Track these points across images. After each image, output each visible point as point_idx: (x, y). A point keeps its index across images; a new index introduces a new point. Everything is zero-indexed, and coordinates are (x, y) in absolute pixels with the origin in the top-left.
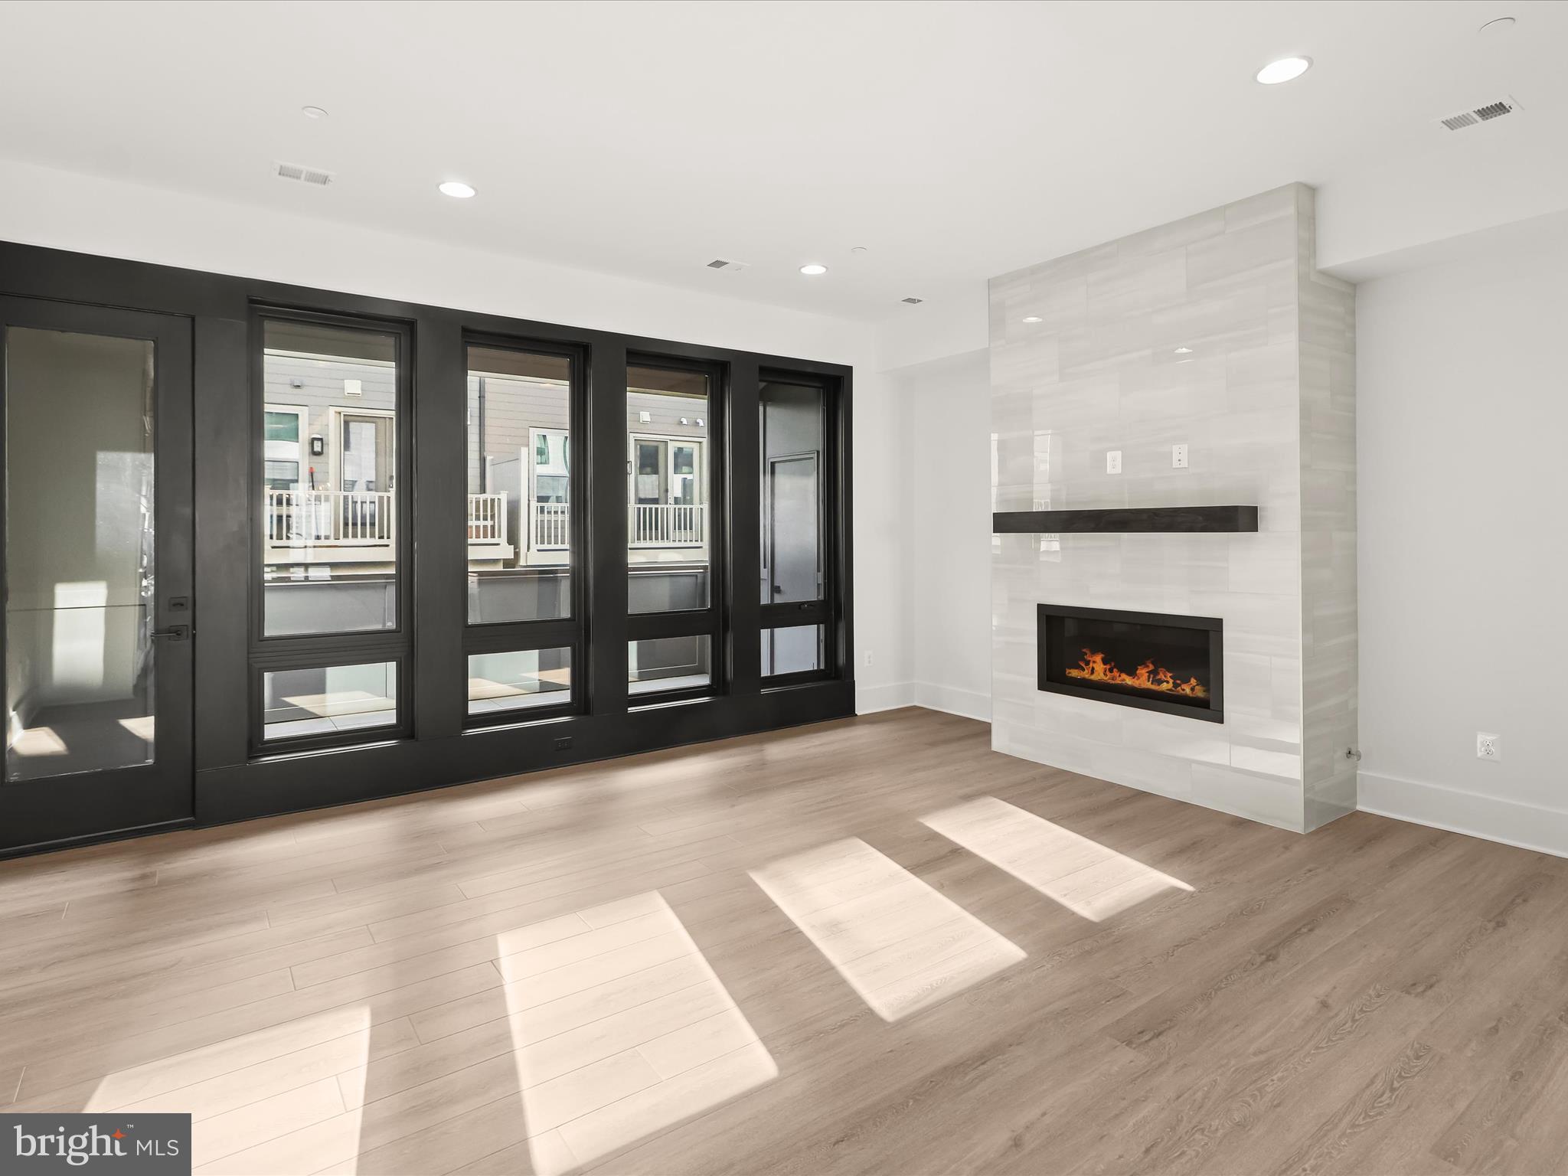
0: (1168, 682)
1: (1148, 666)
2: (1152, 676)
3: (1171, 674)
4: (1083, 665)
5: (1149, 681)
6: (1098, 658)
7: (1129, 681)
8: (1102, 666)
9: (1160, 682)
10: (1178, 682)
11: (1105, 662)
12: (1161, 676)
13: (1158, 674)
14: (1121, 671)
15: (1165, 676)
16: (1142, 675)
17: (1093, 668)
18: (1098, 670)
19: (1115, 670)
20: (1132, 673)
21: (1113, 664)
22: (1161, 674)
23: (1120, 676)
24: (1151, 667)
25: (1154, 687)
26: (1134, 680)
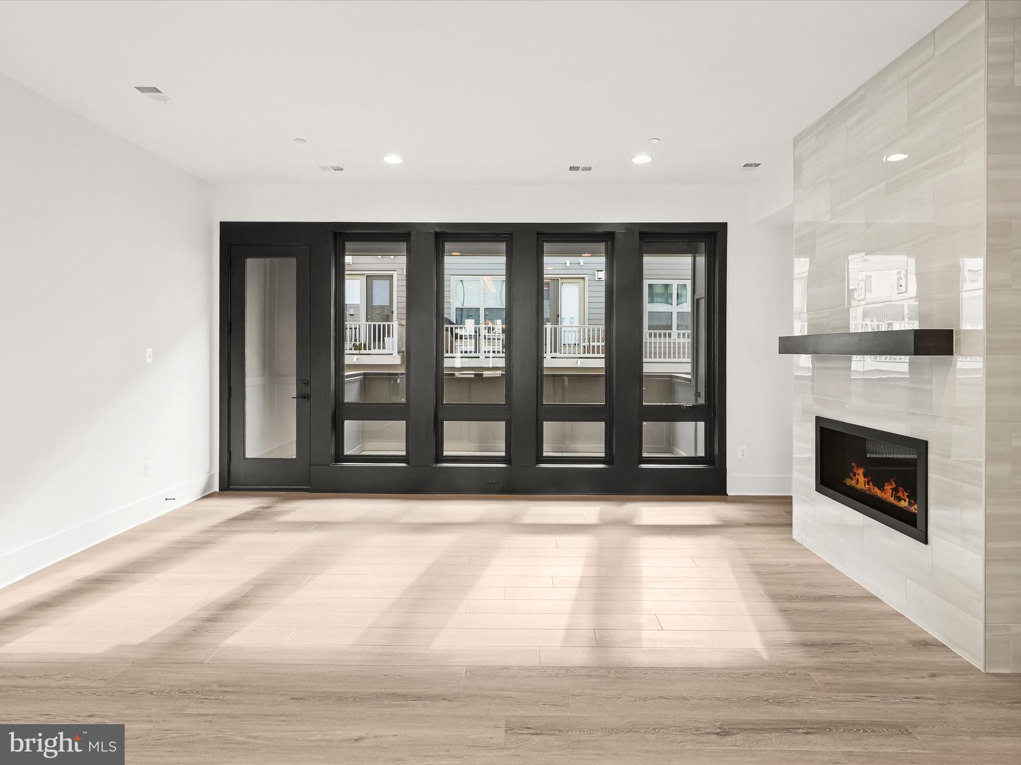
0: (905, 501)
1: (891, 484)
2: (894, 493)
3: (907, 494)
4: (852, 476)
5: (892, 497)
6: (861, 471)
7: (878, 492)
8: (863, 478)
9: (899, 499)
10: (912, 501)
11: (865, 476)
12: (900, 494)
13: (898, 492)
14: (875, 485)
15: (903, 495)
16: (888, 491)
17: (858, 480)
18: (860, 481)
19: (871, 484)
20: (881, 488)
21: (870, 478)
22: (900, 492)
23: (874, 489)
24: (894, 485)
25: (895, 502)
26: (883, 494)
